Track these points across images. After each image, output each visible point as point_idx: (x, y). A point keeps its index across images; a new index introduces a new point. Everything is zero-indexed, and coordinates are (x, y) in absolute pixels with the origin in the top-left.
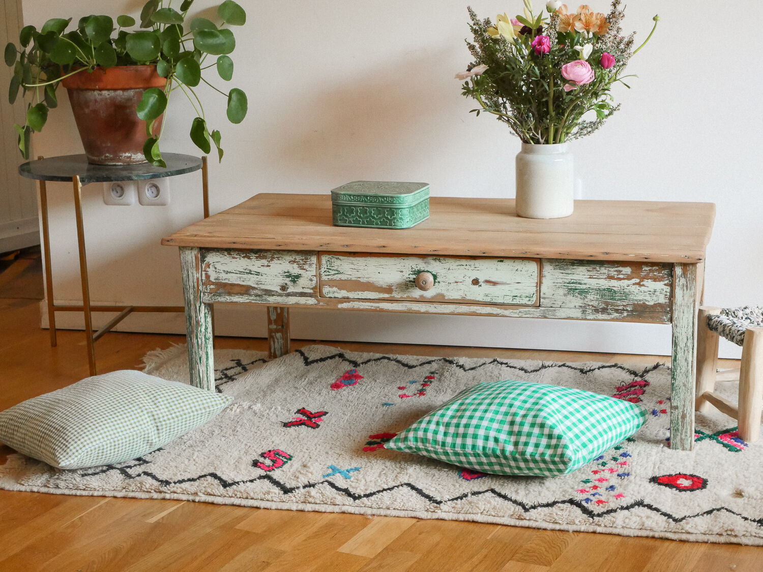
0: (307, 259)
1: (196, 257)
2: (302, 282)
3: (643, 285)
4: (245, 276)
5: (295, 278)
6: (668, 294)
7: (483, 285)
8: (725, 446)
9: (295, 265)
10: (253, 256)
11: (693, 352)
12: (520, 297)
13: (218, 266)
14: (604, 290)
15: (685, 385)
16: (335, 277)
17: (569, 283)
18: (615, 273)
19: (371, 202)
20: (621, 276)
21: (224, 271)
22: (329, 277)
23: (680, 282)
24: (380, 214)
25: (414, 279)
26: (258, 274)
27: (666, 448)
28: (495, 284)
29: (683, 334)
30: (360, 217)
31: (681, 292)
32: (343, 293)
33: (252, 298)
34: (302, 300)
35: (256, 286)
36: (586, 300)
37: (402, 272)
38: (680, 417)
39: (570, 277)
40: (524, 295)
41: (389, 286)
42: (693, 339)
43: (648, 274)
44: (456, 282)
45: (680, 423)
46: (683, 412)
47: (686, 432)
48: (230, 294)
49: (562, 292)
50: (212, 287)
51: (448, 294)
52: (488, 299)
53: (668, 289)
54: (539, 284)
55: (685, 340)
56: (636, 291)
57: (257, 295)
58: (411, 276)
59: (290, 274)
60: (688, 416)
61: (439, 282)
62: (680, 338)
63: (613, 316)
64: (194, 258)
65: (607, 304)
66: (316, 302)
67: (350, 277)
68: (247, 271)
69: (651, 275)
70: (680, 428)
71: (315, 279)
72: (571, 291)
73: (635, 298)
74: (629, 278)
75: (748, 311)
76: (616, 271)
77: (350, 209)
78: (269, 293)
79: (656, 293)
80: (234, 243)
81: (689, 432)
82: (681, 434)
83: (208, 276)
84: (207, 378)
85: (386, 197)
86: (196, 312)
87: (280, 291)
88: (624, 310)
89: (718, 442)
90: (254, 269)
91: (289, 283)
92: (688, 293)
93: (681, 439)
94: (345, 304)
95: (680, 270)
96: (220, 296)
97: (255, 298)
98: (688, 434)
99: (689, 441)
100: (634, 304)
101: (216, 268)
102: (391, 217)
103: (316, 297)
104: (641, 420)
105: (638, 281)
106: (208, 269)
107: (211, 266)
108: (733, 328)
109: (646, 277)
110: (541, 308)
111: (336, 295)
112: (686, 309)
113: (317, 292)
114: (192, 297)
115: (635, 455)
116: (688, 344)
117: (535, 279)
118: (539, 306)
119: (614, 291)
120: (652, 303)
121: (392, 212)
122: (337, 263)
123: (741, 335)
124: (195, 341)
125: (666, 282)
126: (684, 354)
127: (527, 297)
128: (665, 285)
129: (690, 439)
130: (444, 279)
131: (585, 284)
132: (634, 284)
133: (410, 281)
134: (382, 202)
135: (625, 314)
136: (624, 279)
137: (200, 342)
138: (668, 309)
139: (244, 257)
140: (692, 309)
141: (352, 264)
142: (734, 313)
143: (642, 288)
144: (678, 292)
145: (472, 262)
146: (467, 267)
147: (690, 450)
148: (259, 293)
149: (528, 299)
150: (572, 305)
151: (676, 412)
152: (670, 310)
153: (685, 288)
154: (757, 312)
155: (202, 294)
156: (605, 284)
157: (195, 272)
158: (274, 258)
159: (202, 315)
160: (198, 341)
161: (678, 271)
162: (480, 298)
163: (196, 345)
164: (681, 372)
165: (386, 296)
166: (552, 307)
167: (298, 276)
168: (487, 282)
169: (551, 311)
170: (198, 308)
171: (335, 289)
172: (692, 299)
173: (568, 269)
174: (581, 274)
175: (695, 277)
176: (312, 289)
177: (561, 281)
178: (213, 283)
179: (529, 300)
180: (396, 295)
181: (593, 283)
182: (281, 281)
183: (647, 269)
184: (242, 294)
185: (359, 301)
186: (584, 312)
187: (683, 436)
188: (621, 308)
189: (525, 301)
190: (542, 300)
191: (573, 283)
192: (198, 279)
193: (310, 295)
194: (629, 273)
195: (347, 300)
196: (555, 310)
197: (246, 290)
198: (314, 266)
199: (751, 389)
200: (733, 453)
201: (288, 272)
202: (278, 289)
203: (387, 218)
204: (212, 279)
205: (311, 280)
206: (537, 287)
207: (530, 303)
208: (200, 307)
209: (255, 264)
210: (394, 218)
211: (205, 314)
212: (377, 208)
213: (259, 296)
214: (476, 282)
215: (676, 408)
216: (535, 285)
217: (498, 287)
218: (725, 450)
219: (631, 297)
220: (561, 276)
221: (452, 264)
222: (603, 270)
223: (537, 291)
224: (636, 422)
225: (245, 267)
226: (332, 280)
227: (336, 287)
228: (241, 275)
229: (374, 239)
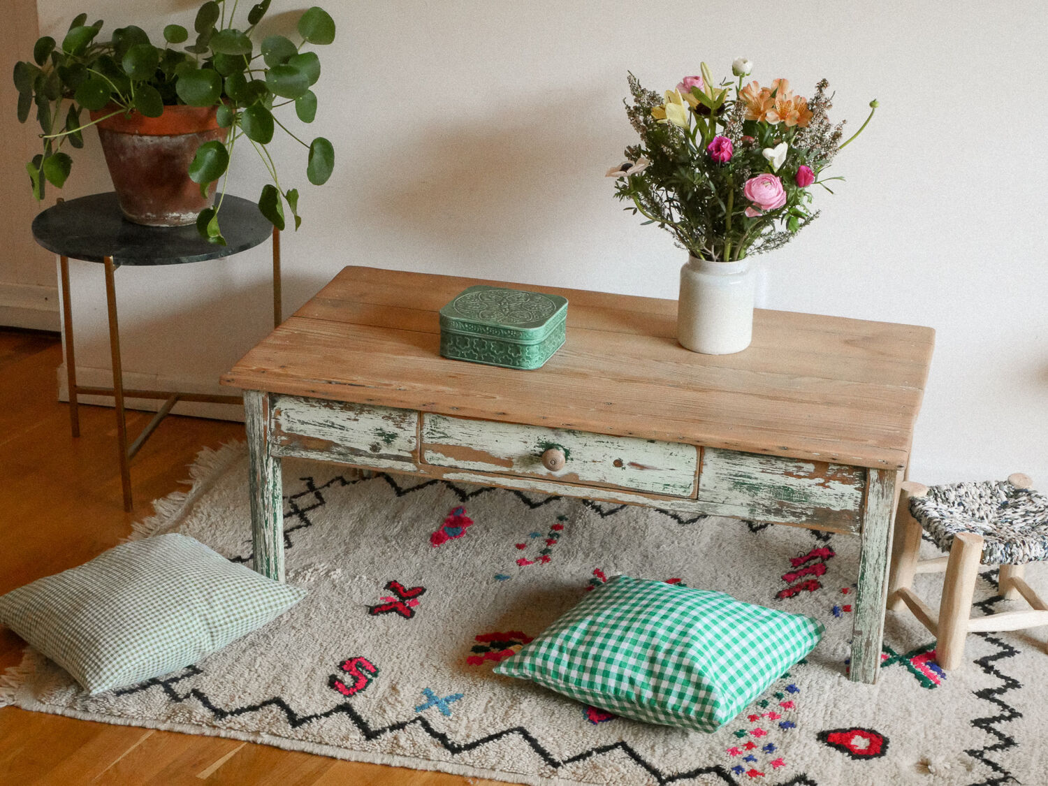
0: (405, 416)
1: (264, 402)
2: (397, 442)
3: (828, 487)
4: (326, 429)
5: (390, 438)
6: (859, 500)
7: (627, 467)
8: (918, 676)
9: (390, 422)
10: (337, 406)
11: (885, 571)
12: (674, 486)
13: (291, 414)
14: (779, 488)
15: (872, 608)
16: (440, 441)
17: (736, 476)
18: (794, 469)
19: (490, 334)
20: (802, 474)
21: (299, 421)
22: (434, 440)
23: (875, 487)
24: (501, 350)
25: (541, 452)
26: (342, 428)
27: (843, 679)
28: (642, 467)
29: (875, 548)
30: (475, 351)
31: (876, 500)
32: (450, 461)
33: (334, 456)
34: (398, 465)
35: (339, 442)
36: (756, 497)
37: (526, 442)
38: (863, 644)
39: (738, 468)
40: (679, 484)
41: (509, 458)
42: (886, 555)
43: (835, 474)
44: (594, 461)
45: (863, 652)
46: (868, 639)
47: (870, 662)
48: (306, 449)
49: (726, 485)
50: (283, 438)
51: (583, 474)
52: (633, 486)
53: (859, 494)
54: (699, 473)
55: (876, 556)
56: (819, 493)
57: (340, 454)
58: (537, 449)
59: (384, 433)
60: (873, 643)
61: (572, 459)
62: (870, 554)
63: (788, 520)
64: (261, 401)
65: (782, 504)
66: (416, 469)
67: (459, 442)
68: (328, 424)
69: (839, 475)
70: (863, 656)
71: (415, 440)
72: (738, 485)
73: (817, 501)
74: (811, 476)
75: (962, 491)
76: (796, 467)
77: (464, 340)
78: (356, 452)
79: (844, 498)
80: (313, 392)
81: (873, 663)
82: (864, 664)
83: (278, 425)
84: (275, 543)
85: (511, 330)
86: (262, 466)
87: (369, 452)
88: (802, 513)
89: (910, 670)
90: (338, 422)
91: (382, 443)
92: (883, 502)
93: (864, 669)
94: (451, 474)
95: (876, 474)
96: (293, 450)
97: (338, 457)
98: (873, 666)
99: (873, 674)
100: (816, 508)
101: (288, 416)
102: (515, 355)
103: (415, 463)
104: (816, 639)
105: (822, 481)
106: (279, 417)
107: (283, 414)
108: (940, 527)
109: (833, 478)
110: (699, 502)
111: (441, 463)
112: (880, 520)
113: (417, 456)
114: (257, 448)
115: (803, 689)
116: (880, 561)
117: (694, 468)
118: (697, 499)
119: (792, 490)
120: (838, 509)
121: (518, 349)
122: (445, 424)
123: (948, 539)
124: (260, 501)
125: (858, 486)
126: (874, 571)
127: (682, 487)
128: (856, 489)
129: (874, 671)
130: (579, 457)
131: (756, 478)
132: (817, 485)
133: (536, 455)
134: (505, 336)
135: (804, 519)
136: (805, 477)
137: (266, 502)
138: (858, 518)
139: (325, 406)
140: (887, 520)
141: (463, 427)
142: (944, 494)
143: (827, 491)
144: (872, 500)
145: (615, 440)
146: (609, 445)
147: (873, 683)
148: (343, 451)
149: (683, 490)
150: (738, 502)
151: (860, 638)
152: (860, 520)
153: (880, 495)
154: (973, 493)
155: (270, 446)
156: (781, 481)
157: (262, 419)
158: (364, 411)
159: (270, 470)
160: (264, 501)
161: (873, 475)
162: (623, 483)
163: (261, 505)
164: (868, 593)
165: (505, 469)
166: (712, 502)
167: (394, 436)
168: (633, 464)
169: (711, 506)
170: (265, 462)
171: (439, 455)
172: (888, 510)
173: (735, 458)
174: (751, 467)
175: (894, 483)
176: (411, 452)
177: (726, 472)
178: (285, 434)
179: (685, 491)
180: (518, 470)
181: (766, 478)
182: (372, 439)
183: (835, 468)
184: (322, 451)
185: (470, 473)
186: (752, 511)
187: (866, 668)
188: (799, 511)
189: (679, 492)
190: (700, 493)
191: (741, 476)
192: (265, 427)
193: (408, 460)
194: (812, 471)
195: (455, 469)
196: (716, 506)
197: (327, 446)
198: (414, 425)
199: (955, 611)
200: (924, 691)
201: (381, 429)
202: (367, 449)
203: (511, 356)
204: (284, 429)
205: (410, 442)
206: (695, 476)
207: (685, 494)
208: (267, 460)
209: (339, 417)
210: (520, 357)
211: (273, 468)
212: (498, 341)
213: (343, 454)
214: (618, 463)
215: (860, 633)
216: (693, 474)
217: (646, 472)
218: (917, 683)
219: (813, 499)
220: (726, 466)
221: (591, 441)
222: (780, 464)
223: (695, 481)
224: (809, 643)
225: (326, 419)
226: (436, 443)
227: (441, 452)
228: (320, 428)
229: (493, 395)
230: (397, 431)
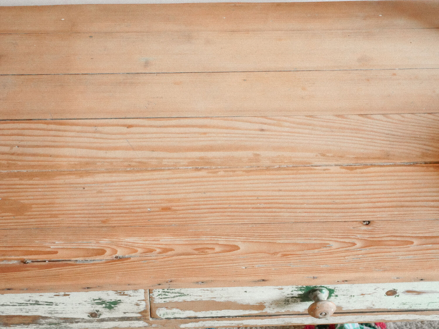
2: (122, 307)
4: (29, 307)
5: (111, 305)
7: (402, 294)
9: (111, 292)
16: (176, 299)
25: (299, 295)
26: (50, 304)
28: (420, 293)
32: (188, 313)
33: (43, 327)
34: (125, 325)
35: (49, 316)
37: (281, 289)
41: (260, 303)
44: (362, 295)
48: (7, 324)
51: (349, 305)
52: (406, 307)
57: (51, 324)
58: (295, 292)
59: (103, 301)
61: (336, 296)
66: (146, 324)
67: (199, 297)
68: (31, 302)
71: (143, 303)
78: (71, 320)
87: (87, 318)
90: (43, 299)
91: (102, 310)
94: (191, 323)
97: (49, 326)
103: (146, 320)
111: (177, 316)
113: (147, 314)
130: (345, 293)
133: (293, 297)
148: (55, 321)
162: (395, 307)
165: (254, 312)
167: (116, 303)
168: (409, 292)
171: (175, 310)
176: (139, 313)
180: (268, 311)
182: (89, 308)
184: (27, 324)
193: (137, 319)
197: (32, 320)
198: (142, 290)
201: (100, 299)
202: (84, 316)
205: (137, 305)
209: (44, 295)
213: (54, 324)
214: (391, 293)
217: (424, 295)
225: (27, 299)
226: (170, 302)
227: (177, 308)
228: (21, 307)
229: (232, 241)
230: (119, 298)
